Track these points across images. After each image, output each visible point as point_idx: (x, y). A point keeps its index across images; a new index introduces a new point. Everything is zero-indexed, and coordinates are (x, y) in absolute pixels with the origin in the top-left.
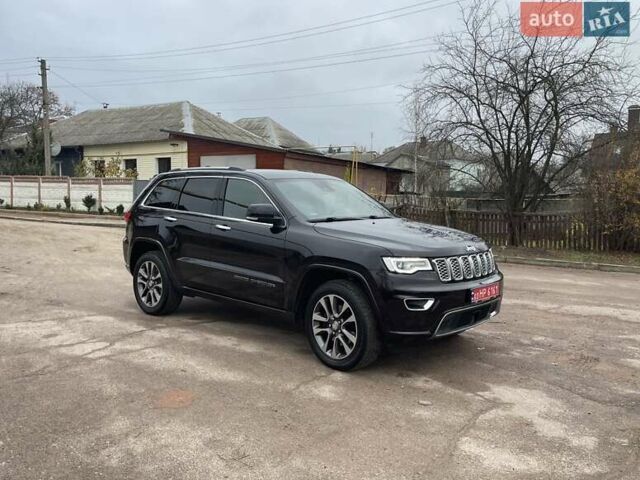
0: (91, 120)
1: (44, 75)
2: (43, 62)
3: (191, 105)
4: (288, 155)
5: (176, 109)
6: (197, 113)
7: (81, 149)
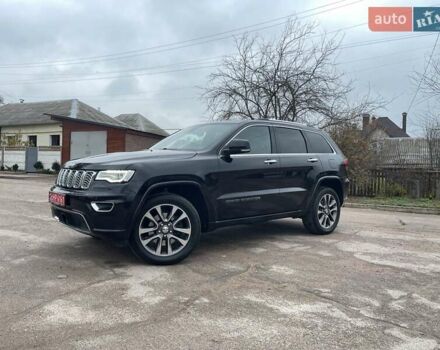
0: (10, 110)
4: (128, 132)
5: (68, 104)
6: (82, 107)
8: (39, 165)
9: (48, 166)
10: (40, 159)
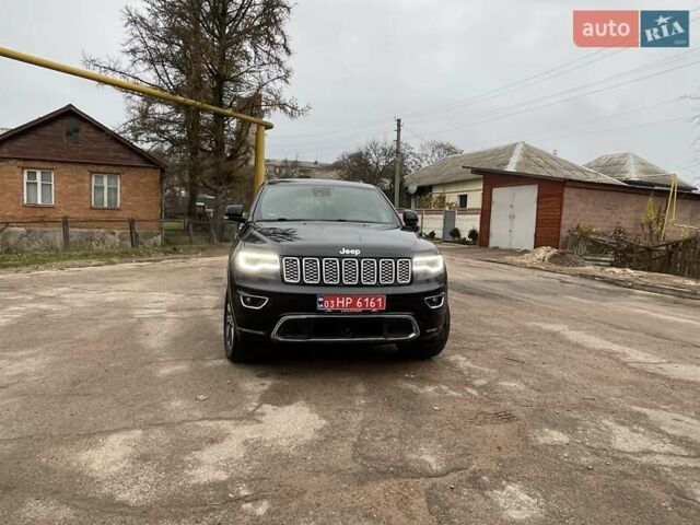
1: (399, 131)
2: (399, 121)
3: (526, 146)
4: (568, 184)
5: (510, 150)
6: (528, 152)
7: (430, 188)
8: (455, 233)
9: (465, 235)
10: (458, 225)
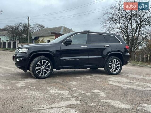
0: (43, 31)
1: (29, 20)
2: (29, 17)
6: (65, 29)
